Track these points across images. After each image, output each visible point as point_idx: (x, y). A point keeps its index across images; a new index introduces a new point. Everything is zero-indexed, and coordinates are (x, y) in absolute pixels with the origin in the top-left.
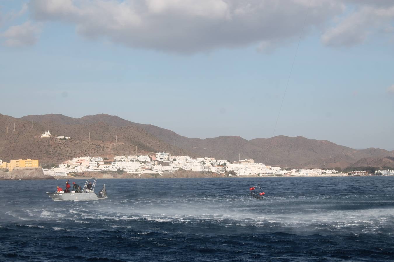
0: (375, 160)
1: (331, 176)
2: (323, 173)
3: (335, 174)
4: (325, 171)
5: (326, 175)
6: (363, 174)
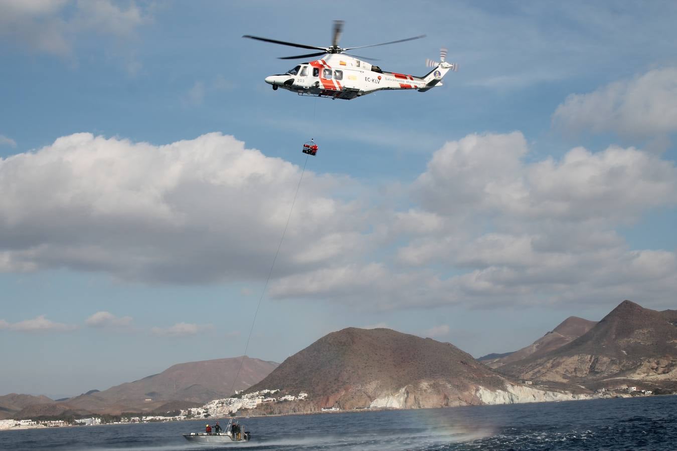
0: (46, 407)
1: (27, 428)
2: (16, 425)
3: (32, 425)
4: (19, 422)
5: (21, 428)
6: (61, 424)
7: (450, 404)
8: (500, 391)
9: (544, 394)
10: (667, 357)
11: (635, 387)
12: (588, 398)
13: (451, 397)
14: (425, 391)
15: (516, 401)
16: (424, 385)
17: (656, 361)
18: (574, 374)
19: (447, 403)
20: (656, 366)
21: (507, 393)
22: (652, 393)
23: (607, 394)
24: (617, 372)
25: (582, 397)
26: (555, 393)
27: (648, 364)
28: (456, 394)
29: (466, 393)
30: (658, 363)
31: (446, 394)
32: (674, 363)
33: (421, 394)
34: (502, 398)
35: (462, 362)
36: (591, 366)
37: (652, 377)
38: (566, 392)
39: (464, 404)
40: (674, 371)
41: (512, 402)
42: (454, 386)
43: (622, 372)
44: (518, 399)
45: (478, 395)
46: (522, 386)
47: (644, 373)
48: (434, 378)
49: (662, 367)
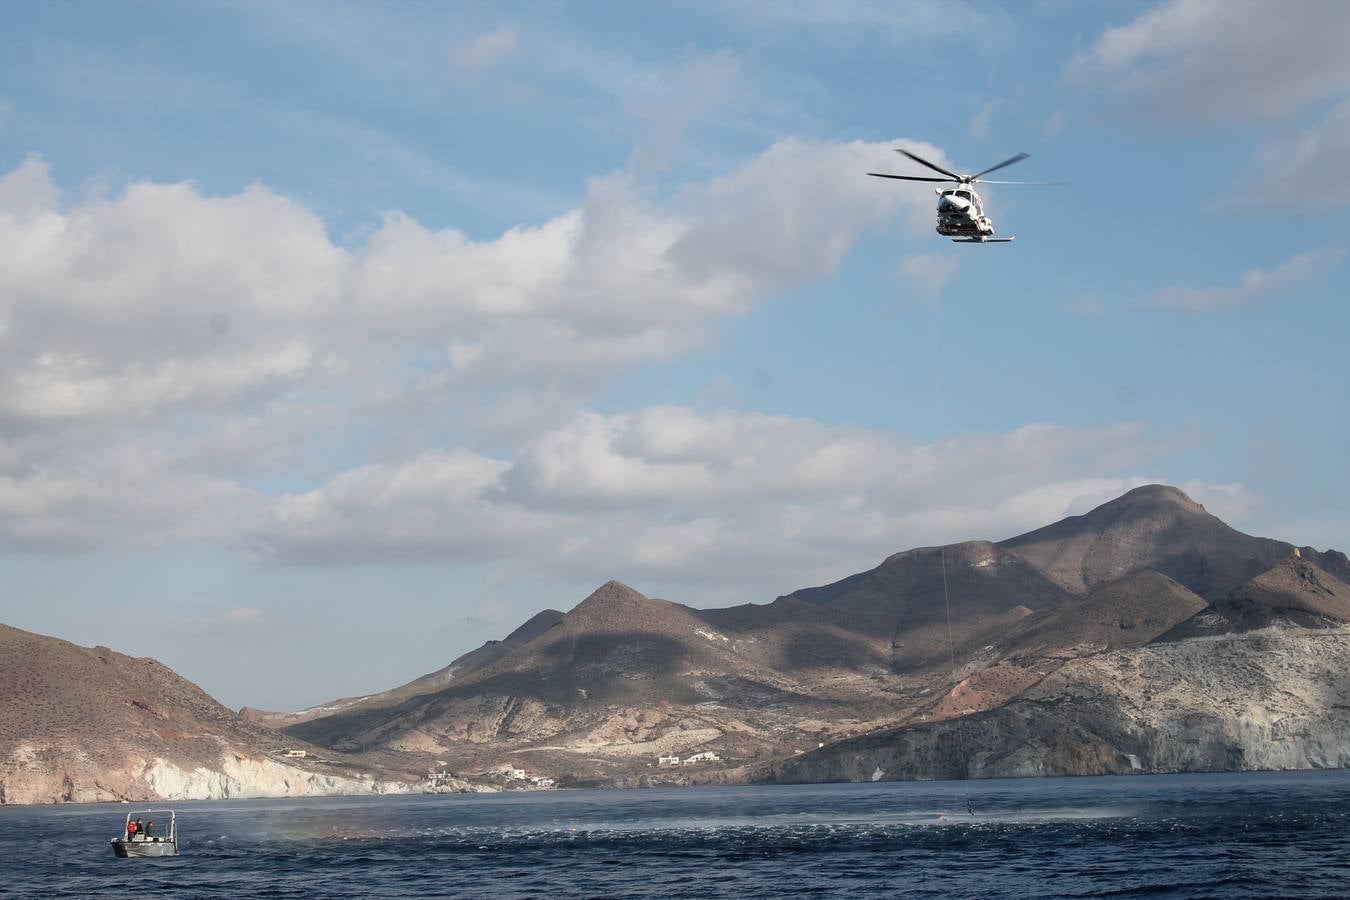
7: (74, 796)
8: (203, 770)
9: (309, 781)
10: (662, 706)
11: (523, 771)
12: (405, 790)
13: (79, 782)
14: (22, 765)
15: (234, 793)
16: (25, 751)
17: (638, 714)
18: (465, 736)
19: (70, 795)
20: (633, 723)
21: (218, 774)
22: (552, 785)
23: (445, 783)
24: (552, 735)
25: (393, 788)
26: (332, 779)
27: (620, 720)
28: (92, 775)
29: (118, 774)
30: (640, 720)
31: (69, 773)
32: (673, 719)
33: (10, 773)
34: (204, 786)
35: (137, 704)
36: (504, 720)
37: (619, 748)
38: (365, 776)
39: (108, 797)
40: (669, 735)
41: (225, 797)
42: (93, 756)
43: (562, 735)
44: (239, 789)
45: (148, 778)
46: (261, 761)
47: (605, 738)
48: (52, 736)
49: (646, 728)
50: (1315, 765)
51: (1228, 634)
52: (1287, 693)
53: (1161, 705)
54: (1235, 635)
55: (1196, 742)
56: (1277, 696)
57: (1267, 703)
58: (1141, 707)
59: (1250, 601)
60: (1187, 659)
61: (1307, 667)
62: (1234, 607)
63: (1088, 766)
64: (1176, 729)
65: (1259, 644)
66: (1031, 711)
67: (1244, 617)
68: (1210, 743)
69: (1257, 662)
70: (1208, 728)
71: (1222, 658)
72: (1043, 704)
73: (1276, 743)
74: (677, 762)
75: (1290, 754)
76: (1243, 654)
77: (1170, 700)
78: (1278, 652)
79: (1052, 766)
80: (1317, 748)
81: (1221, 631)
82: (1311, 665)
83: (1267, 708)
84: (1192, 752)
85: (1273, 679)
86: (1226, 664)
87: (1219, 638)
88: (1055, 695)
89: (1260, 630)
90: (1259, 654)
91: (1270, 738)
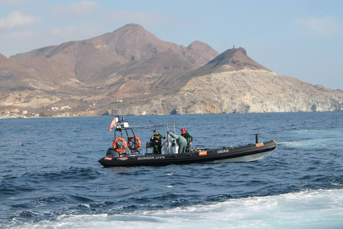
10: (26, 91)
17: (18, 93)
22: (39, 116)
23: (12, 115)
27: (13, 95)
30: (20, 95)
32: (32, 95)
37: (18, 105)
40: (32, 101)
47: (12, 101)
49: (23, 98)
50: (264, 111)
51: (234, 71)
52: (255, 89)
53: (223, 93)
54: (236, 71)
55: (236, 104)
56: (253, 91)
57: (251, 92)
58: (217, 93)
59: (238, 61)
60: (225, 78)
61: (257, 81)
62: (234, 63)
63: (217, 111)
64: (229, 100)
65: (244, 74)
66: (187, 94)
67: (237, 66)
68: (239, 104)
69: (245, 80)
70: (238, 99)
71: (235, 78)
72: (190, 91)
73: (253, 104)
74: (58, 109)
75: (257, 108)
76: (240, 77)
77: (225, 91)
78: (249, 77)
79: (206, 110)
80: (265, 106)
81: (232, 70)
82: (258, 81)
83: (251, 94)
84: (235, 107)
85: (250, 85)
86: (236, 80)
87: (232, 72)
88: (192, 89)
89: (242, 70)
90: (245, 77)
91: (252, 103)
